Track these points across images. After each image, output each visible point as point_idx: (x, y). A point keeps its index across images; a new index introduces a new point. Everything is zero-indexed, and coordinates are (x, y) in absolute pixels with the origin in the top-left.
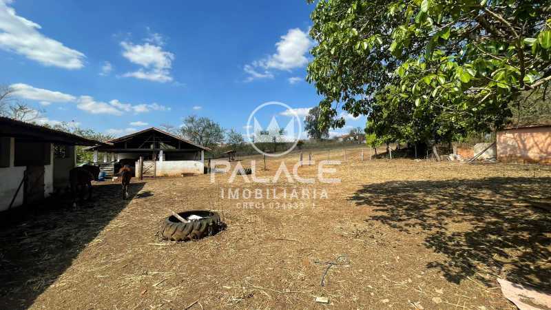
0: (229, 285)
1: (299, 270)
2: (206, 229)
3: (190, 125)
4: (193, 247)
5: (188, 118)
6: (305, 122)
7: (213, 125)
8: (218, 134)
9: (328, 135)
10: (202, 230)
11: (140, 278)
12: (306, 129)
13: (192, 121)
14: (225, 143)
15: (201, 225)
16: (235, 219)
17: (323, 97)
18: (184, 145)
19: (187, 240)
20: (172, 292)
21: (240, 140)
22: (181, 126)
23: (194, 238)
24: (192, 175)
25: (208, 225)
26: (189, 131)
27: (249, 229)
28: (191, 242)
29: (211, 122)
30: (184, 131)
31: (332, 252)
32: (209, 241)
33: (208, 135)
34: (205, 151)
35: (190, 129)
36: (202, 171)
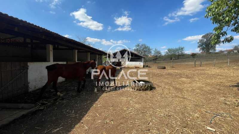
0: (159, 109)
1: (196, 113)
2: (147, 88)
3: (138, 47)
4: (143, 93)
5: (137, 45)
6: (198, 43)
7: (147, 47)
8: (149, 51)
9: (215, 50)
10: (146, 87)
11: (126, 99)
12: (199, 47)
13: (138, 45)
14: (152, 55)
15: (145, 85)
16: (159, 86)
17: (217, 25)
18: (136, 55)
19: (140, 90)
20: (137, 106)
21: (159, 53)
22: (134, 48)
23: (143, 90)
24: (138, 67)
25: (148, 86)
26: (137, 50)
27: (166, 91)
28: (142, 91)
29: (146, 46)
30: (135, 50)
31: (218, 110)
32: (149, 92)
33: (145, 52)
34: (144, 58)
35: (137, 49)
36: (142, 66)
